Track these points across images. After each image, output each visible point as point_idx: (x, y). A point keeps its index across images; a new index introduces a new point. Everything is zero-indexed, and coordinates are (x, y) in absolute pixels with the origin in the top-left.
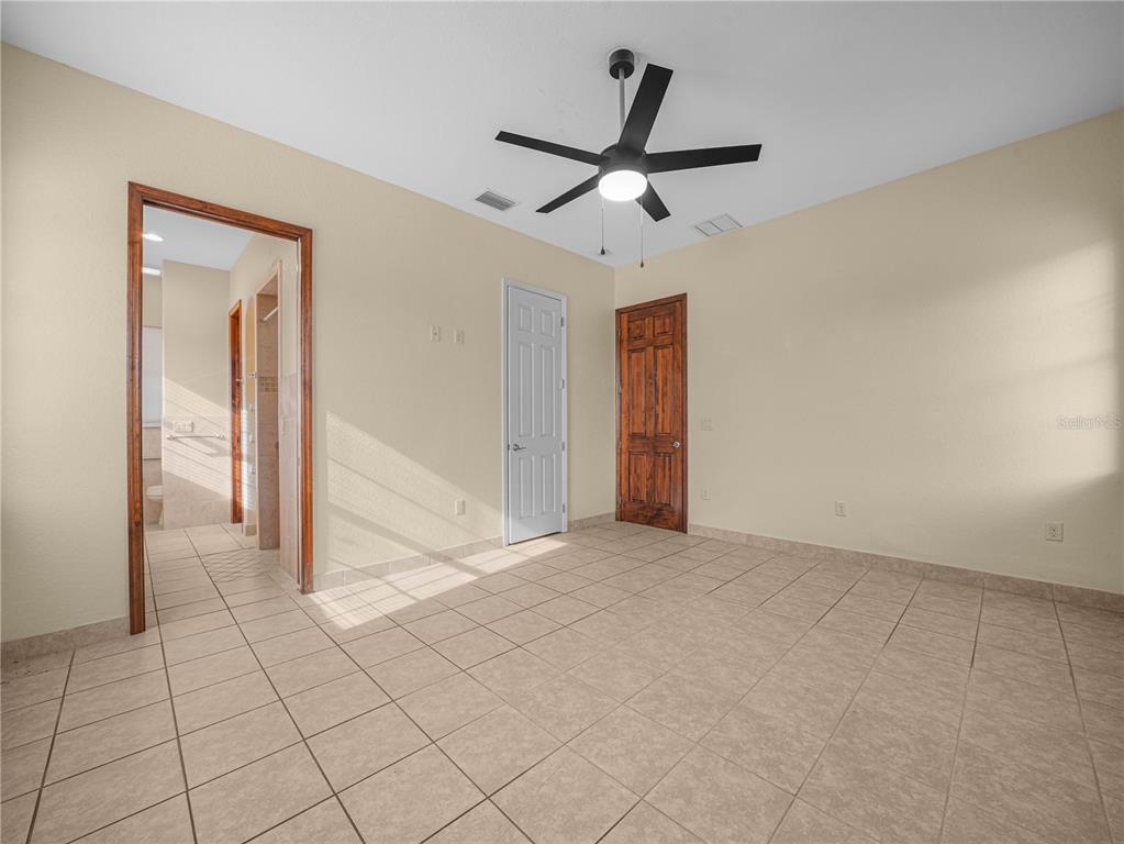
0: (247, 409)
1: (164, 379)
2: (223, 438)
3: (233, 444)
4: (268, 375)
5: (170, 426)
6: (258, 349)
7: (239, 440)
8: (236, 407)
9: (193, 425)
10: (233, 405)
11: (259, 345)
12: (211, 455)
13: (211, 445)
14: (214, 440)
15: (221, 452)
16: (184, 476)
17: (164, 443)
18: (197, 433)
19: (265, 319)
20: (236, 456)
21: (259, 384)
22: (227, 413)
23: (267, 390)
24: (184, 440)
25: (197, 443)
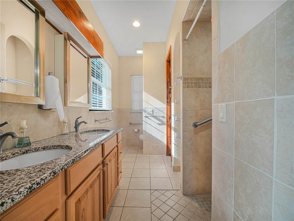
0: (174, 103)
1: (143, 92)
2: (164, 117)
3: (167, 120)
4: (188, 77)
5: (145, 112)
6: (183, 59)
7: (170, 118)
8: (169, 103)
9: (153, 111)
10: (167, 102)
11: (183, 57)
12: (159, 124)
13: (159, 120)
14: (161, 118)
15: (162, 124)
16: (150, 133)
17: (144, 119)
18: (154, 114)
19: (186, 38)
20: (169, 126)
21: (184, 83)
22: (165, 106)
23: (188, 87)
24: (150, 118)
25: (154, 119)
